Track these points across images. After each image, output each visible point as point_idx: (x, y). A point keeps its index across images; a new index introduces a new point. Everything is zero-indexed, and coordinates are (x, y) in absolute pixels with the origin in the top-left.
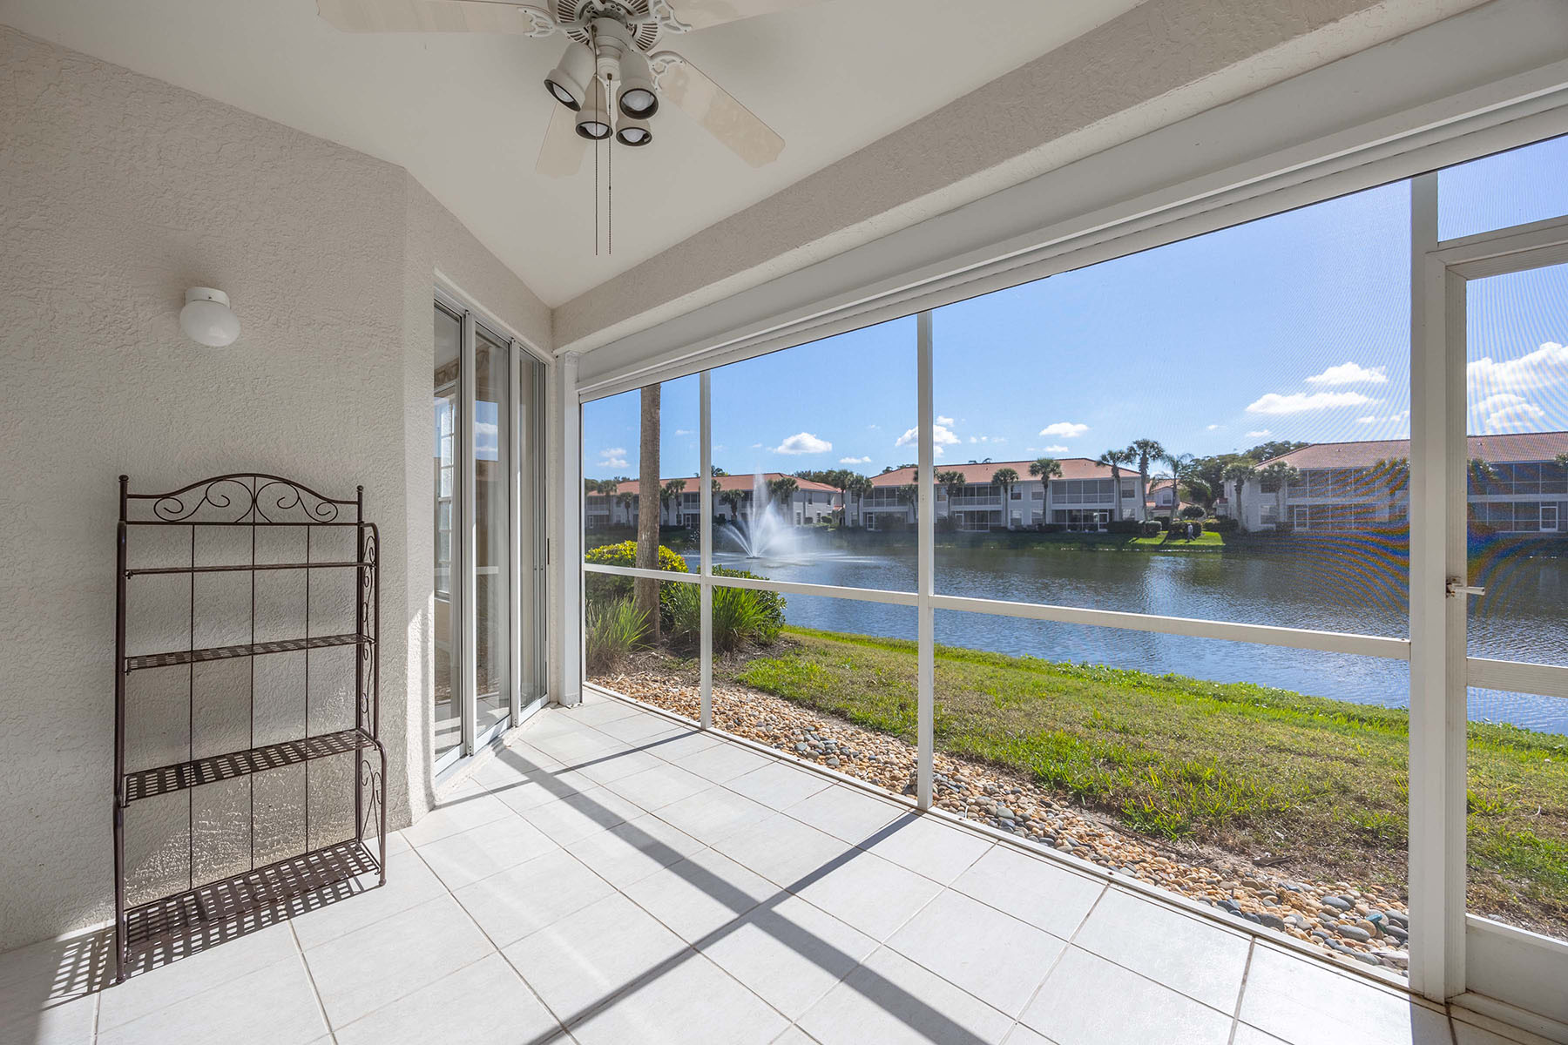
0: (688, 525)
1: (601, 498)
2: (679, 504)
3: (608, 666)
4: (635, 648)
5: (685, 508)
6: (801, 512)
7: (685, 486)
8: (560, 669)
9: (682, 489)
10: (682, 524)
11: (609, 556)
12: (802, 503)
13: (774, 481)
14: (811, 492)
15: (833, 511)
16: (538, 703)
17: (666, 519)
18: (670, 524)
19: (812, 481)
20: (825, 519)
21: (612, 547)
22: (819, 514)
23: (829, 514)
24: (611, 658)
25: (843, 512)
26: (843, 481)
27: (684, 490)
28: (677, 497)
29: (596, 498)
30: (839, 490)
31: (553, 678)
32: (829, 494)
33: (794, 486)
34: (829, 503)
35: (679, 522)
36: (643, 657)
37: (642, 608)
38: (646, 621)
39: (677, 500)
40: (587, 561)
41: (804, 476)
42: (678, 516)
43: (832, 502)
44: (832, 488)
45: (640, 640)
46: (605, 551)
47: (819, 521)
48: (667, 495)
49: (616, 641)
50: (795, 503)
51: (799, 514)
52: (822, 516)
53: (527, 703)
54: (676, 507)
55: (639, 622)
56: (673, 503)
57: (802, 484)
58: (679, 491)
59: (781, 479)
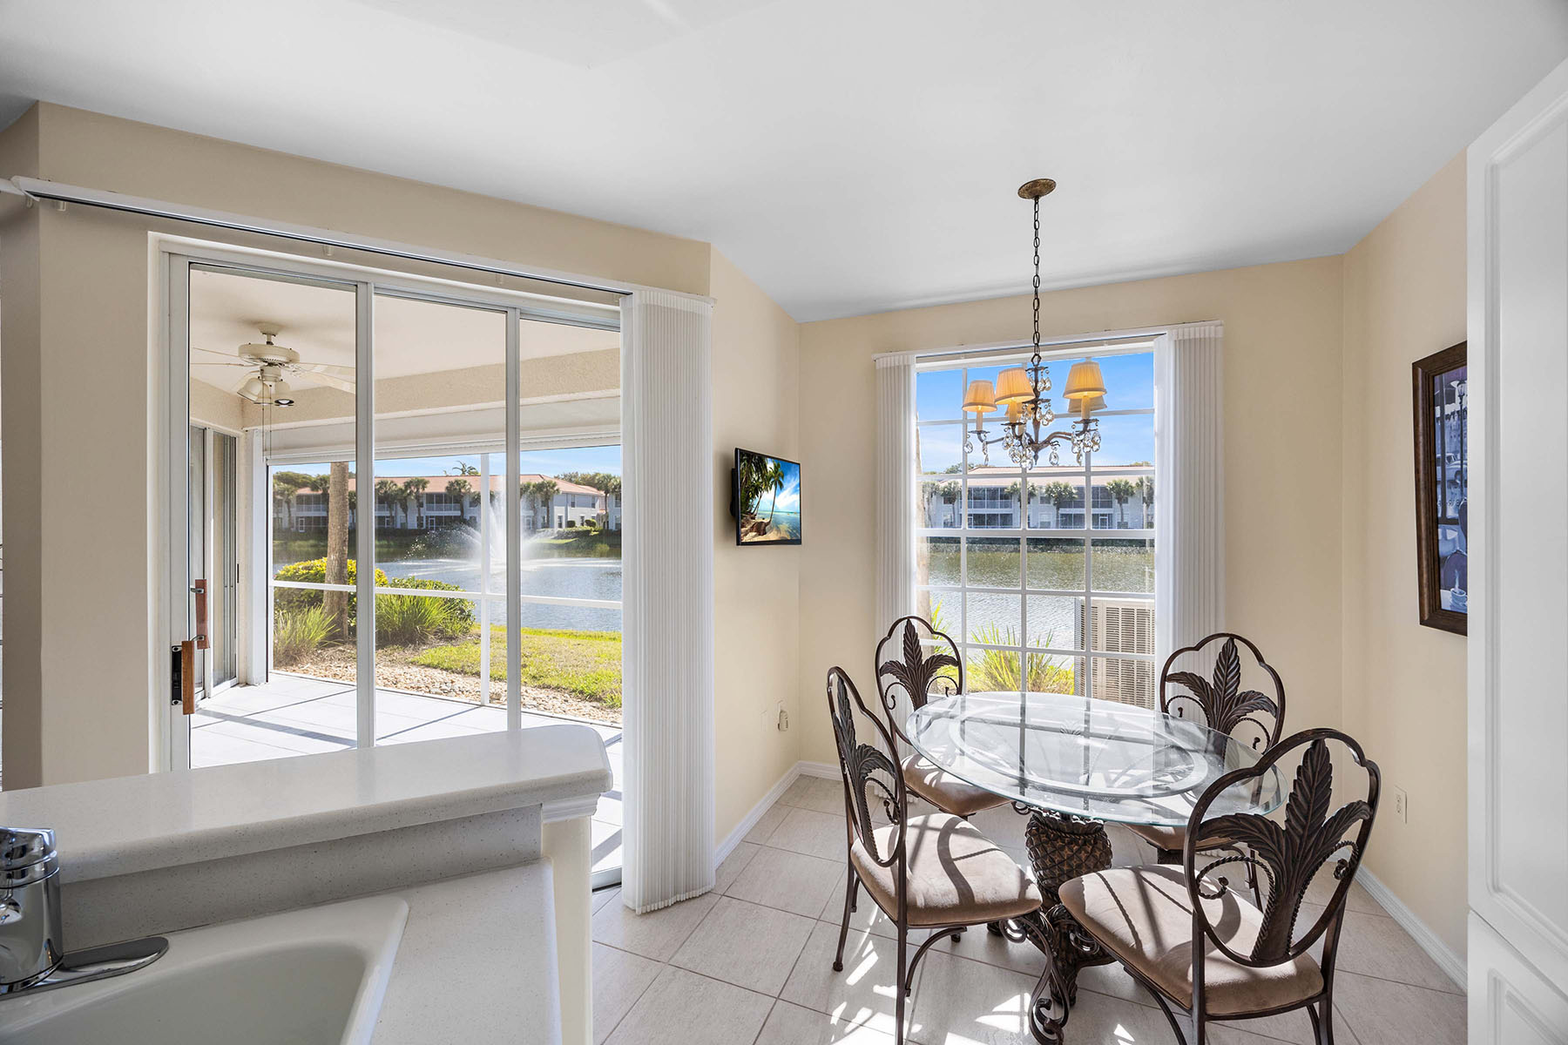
0: (432, 529)
1: (317, 497)
2: (421, 505)
3: (295, 659)
4: (323, 645)
5: (427, 510)
6: (564, 515)
7: (428, 485)
8: (248, 659)
9: (424, 488)
10: (424, 527)
11: (305, 572)
12: (564, 508)
13: (533, 483)
14: (574, 495)
15: (598, 515)
16: (228, 683)
17: (404, 521)
18: (409, 528)
19: (577, 483)
20: (589, 523)
21: (308, 563)
22: (582, 517)
23: (593, 518)
24: (299, 653)
25: (607, 516)
26: (606, 486)
27: (427, 490)
28: (418, 497)
29: (308, 497)
30: (603, 493)
31: (242, 666)
32: (594, 497)
33: (555, 489)
34: (593, 506)
35: (420, 525)
36: (331, 651)
37: (331, 612)
38: (333, 622)
39: (418, 500)
40: (277, 578)
41: (570, 479)
42: (420, 519)
43: (597, 505)
44: (595, 490)
45: (327, 638)
46: (300, 567)
47: (582, 524)
48: (405, 495)
49: (303, 640)
50: (555, 507)
51: (560, 517)
52: (585, 519)
53: (217, 683)
54: (417, 509)
55: (325, 625)
56: (412, 504)
57: (564, 487)
58: (421, 491)
59: (541, 481)
